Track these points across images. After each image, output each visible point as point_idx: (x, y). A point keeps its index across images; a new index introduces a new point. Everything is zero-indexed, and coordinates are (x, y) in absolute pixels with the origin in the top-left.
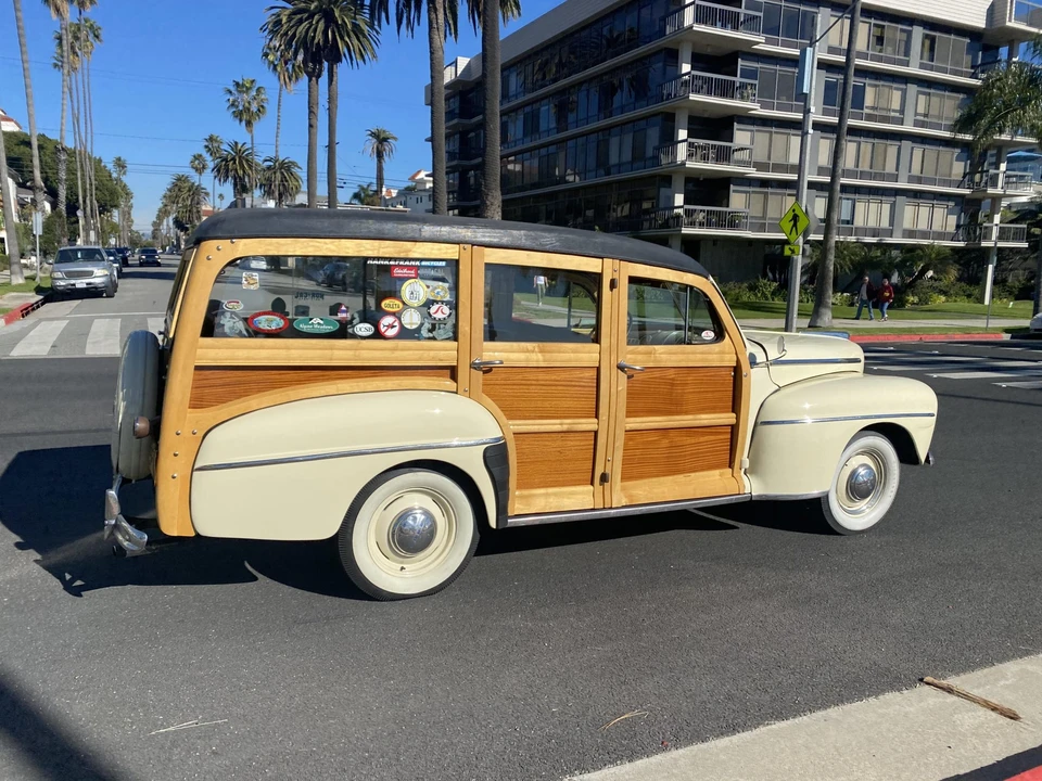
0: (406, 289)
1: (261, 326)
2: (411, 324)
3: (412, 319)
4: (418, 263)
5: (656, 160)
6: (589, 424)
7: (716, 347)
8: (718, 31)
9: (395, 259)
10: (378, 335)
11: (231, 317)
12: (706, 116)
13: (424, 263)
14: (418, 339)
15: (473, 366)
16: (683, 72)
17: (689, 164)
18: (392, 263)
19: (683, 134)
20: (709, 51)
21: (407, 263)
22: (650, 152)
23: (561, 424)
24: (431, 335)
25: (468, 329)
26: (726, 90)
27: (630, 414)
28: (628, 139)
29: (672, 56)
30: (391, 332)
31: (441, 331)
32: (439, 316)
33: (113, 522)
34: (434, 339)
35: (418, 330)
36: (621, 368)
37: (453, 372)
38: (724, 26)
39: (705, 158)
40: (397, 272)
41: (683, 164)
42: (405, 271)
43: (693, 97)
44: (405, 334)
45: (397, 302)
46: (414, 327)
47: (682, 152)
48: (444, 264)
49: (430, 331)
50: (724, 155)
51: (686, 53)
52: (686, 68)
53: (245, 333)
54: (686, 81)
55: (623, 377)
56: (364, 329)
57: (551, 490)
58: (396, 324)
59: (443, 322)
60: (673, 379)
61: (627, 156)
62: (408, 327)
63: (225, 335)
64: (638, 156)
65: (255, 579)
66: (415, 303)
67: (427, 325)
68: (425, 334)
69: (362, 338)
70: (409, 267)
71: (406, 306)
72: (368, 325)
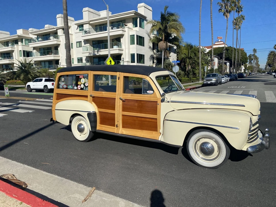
0: (82, 80)
1: (64, 87)
3: (82, 86)
9: (80, 74)
10: (77, 89)
13: (84, 75)
27: (123, 111)
34: (86, 90)
35: (83, 88)
36: (120, 99)
40: (80, 77)
44: (82, 89)
46: (83, 87)
48: (87, 75)
49: (85, 88)
53: (62, 88)
55: (121, 101)
56: (76, 88)
63: (60, 88)
66: (83, 83)
67: (85, 87)
68: (84, 89)
69: (75, 89)
70: (82, 76)
71: (82, 84)
72: (76, 87)
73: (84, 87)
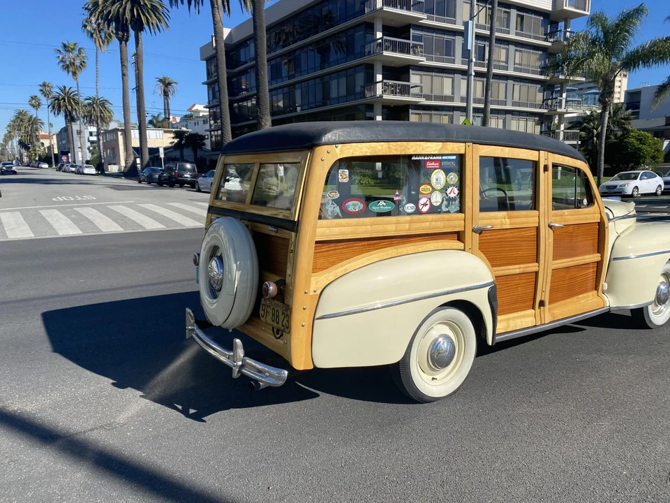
0: (434, 177)
1: (349, 209)
2: (436, 202)
3: (437, 199)
4: (440, 158)
5: (363, 95)
6: (532, 267)
7: (591, 209)
8: (398, 11)
9: (428, 155)
10: (418, 212)
11: (332, 204)
12: (393, 65)
13: (444, 158)
14: (439, 213)
15: (474, 231)
16: (378, 37)
17: (385, 97)
18: (426, 158)
19: (379, 77)
20: (393, 24)
21: (434, 158)
22: (358, 89)
23: (520, 268)
24: (447, 210)
25: (471, 204)
26: (405, 49)
27: (555, 258)
28: (343, 81)
29: (370, 27)
30: (425, 209)
31: (453, 207)
32: (452, 195)
33: (240, 363)
34: (448, 212)
35: (440, 207)
36: (550, 227)
37: (459, 236)
38: (401, 8)
39: (394, 93)
40: (429, 165)
41: (381, 96)
42: (433, 164)
43: (385, 53)
44: (434, 210)
45: (429, 187)
46: (438, 204)
47: (379, 89)
48: (454, 157)
49: (447, 206)
50: (405, 90)
51: (378, 25)
52: (379, 35)
53: (340, 215)
54: (380, 43)
55: (551, 233)
56: (410, 208)
57: (511, 315)
58: (428, 203)
59: (453, 199)
60: (571, 233)
61: (343, 92)
62: (435, 204)
64: (351, 92)
65: (317, 395)
66: (439, 187)
67: (445, 203)
68: (444, 209)
69: (409, 214)
70: (436, 161)
71: (434, 189)
72: (412, 205)
73: (443, 201)
